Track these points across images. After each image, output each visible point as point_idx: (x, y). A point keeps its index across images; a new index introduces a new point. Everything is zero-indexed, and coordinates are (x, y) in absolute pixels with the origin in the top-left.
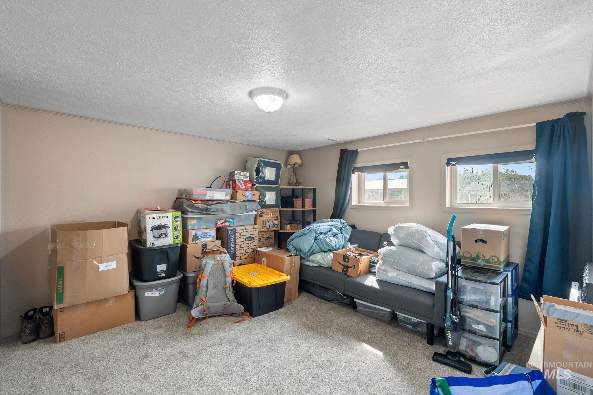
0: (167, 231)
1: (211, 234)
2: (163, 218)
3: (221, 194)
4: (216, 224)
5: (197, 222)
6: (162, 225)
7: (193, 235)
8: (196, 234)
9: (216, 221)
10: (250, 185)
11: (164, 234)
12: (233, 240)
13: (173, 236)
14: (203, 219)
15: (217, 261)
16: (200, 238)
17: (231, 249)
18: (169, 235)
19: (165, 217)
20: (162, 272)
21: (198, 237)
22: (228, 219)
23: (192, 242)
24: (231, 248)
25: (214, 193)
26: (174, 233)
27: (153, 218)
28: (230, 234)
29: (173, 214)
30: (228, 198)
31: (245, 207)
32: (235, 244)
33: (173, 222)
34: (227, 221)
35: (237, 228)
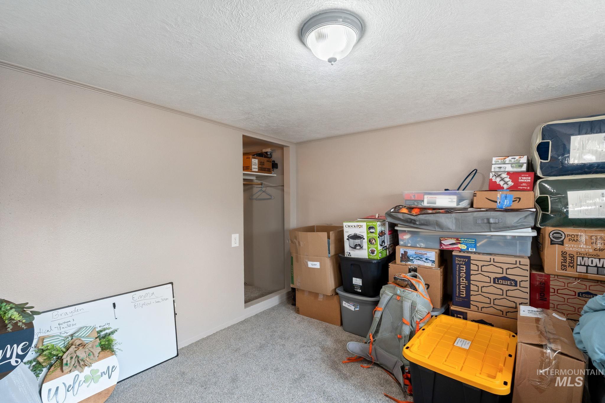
0: (362, 242)
1: (429, 257)
2: (358, 227)
3: (450, 198)
4: (441, 244)
5: (411, 237)
6: (356, 235)
7: (402, 254)
8: (406, 252)
9: (440, 240)
10: (527, 179)
11: (359, 245)
12: (463, 275)
13: (368, 249)
14: (421, 234)
15: (397, 295)
16: (412, 260)
17: (459, 289)
18: (364, 247)
19: (360, 226)
20: (358, 287)
21: (408, 258)
22: (462, 240)
23: (401, 262)
24: (459, 287)
25: (436, 198)
26: (370, 246)
27: (349, 226)
28: (458, 264)
29: (368, 224)
30: (464, 204)
31: (486, 221)
32: (469, 284)
33: (368, 234)
34: (461, 242)
35: (473, 256)
